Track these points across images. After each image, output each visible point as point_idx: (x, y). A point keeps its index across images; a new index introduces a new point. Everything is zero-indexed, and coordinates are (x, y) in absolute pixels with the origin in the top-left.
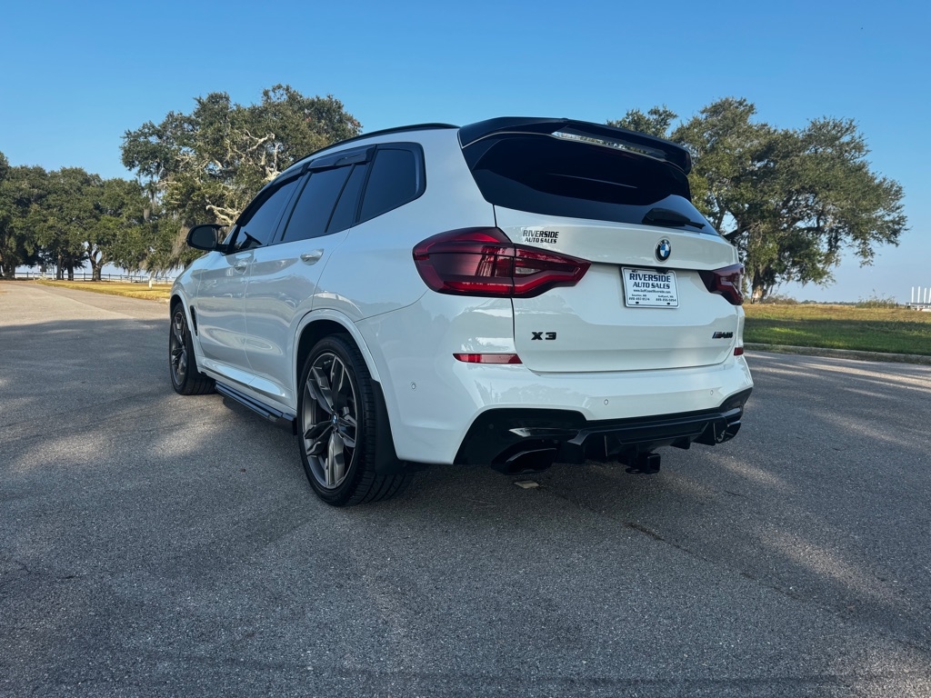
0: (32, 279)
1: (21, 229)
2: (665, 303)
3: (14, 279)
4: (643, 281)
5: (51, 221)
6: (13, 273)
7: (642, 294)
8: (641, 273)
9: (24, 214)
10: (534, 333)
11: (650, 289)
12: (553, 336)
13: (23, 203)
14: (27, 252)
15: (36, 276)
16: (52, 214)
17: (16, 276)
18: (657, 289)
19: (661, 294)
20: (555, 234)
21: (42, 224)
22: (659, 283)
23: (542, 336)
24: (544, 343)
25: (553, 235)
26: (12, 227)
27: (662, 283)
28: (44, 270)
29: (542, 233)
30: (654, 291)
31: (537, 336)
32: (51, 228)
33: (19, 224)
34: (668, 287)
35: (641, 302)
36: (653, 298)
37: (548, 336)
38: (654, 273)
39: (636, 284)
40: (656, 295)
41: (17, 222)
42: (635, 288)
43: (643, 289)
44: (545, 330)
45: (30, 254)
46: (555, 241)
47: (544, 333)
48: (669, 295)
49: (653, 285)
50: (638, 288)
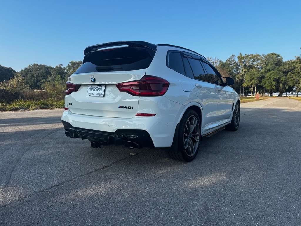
0: (288, 96)
1: (284, 81)
2: (99, 96)
3: (282, 97)
4: (93, 89)
5: (295, 77)
6: (282, 95)
7: (92, 93)
8: (93, 87)
9: (286, 76)
11: (95, 91)
13: (286, 73)
14: (286, 88)
15: (289, 96)
16: (295, 75)
17: (283, 96)
18: (97, 91)
19: (98, 93)
21: (291, 78)
22: (98, 89)
26: (281, 80)
27: (99, 89)
28: (292, 93)
30: (96, 92)
31: (69, 104)
32: (294, 79)
33: (284, 79)
34: (101, 90)
35: (91, 95)
36: (95, 94)
37: (71, 104)
38: (97, 87)
39: (91, 90)
41: (283, 79)
43: (92, 91)
45: (287, 89)
46: (71, 81)
48: (100, 93)
49: (96, 90)
50: (91, 91)
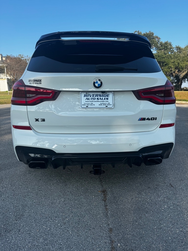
2: (105, 106)
4: (92, 97)
7: (90, 103)
8: (91, 94)
10: (35, 119)
11: (96, 100)
12: (44, 120)
18: (100, 100)
19: (102, 102)
20: (40, 81)
22: (101, 97)
23: (40, 120)
24: (40, 123)
25: (39, 81)
29: (35, 80)
30: (98, 101)
31: (37, 120)
34: (107, 99)
35: (89, 106)
36: (97, 104)
37: (41, 120)
38: (99, 94)
40: (99, 103)
42: (87, 100)
43: (91, 100)
44: (40, 118)
46: (41, 83)
47: (40, 119)
48: (107, 103)
49: (98, 99)
50: (88, 100)
